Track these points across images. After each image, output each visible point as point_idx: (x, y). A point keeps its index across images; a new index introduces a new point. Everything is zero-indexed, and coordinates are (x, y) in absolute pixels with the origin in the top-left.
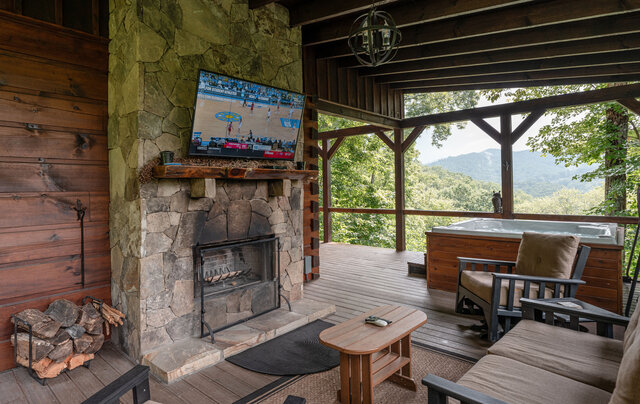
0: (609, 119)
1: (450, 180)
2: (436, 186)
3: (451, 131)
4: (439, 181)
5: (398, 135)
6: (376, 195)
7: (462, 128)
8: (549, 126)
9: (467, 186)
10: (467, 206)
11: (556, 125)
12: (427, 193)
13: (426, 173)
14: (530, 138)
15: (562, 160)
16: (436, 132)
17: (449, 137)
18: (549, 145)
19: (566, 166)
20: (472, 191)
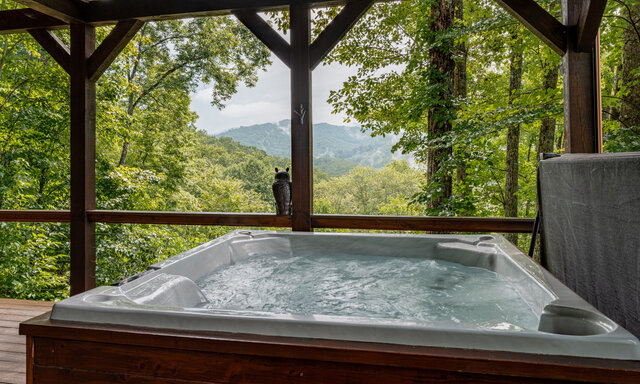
0: (433, 63)
1: (241, 156)
2: (223, 163)
3: (237, 88)
4: (227, 156)
5: (78, 40)
6: (112, 175)
7: (251, 85)
8: (354, 78)
9: (259, 162)
10: (259, 187)
11: (362, 78)
12: (209, 171)
13: (211, 146)
14: (332, 93)
15: (368, 126)
16: (216, 87)
17: (233, 95)
18: (355, 105)
19: (373, 136)
20: (266, 168)
